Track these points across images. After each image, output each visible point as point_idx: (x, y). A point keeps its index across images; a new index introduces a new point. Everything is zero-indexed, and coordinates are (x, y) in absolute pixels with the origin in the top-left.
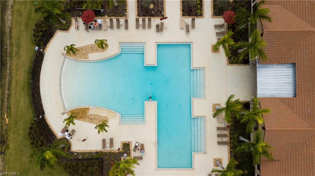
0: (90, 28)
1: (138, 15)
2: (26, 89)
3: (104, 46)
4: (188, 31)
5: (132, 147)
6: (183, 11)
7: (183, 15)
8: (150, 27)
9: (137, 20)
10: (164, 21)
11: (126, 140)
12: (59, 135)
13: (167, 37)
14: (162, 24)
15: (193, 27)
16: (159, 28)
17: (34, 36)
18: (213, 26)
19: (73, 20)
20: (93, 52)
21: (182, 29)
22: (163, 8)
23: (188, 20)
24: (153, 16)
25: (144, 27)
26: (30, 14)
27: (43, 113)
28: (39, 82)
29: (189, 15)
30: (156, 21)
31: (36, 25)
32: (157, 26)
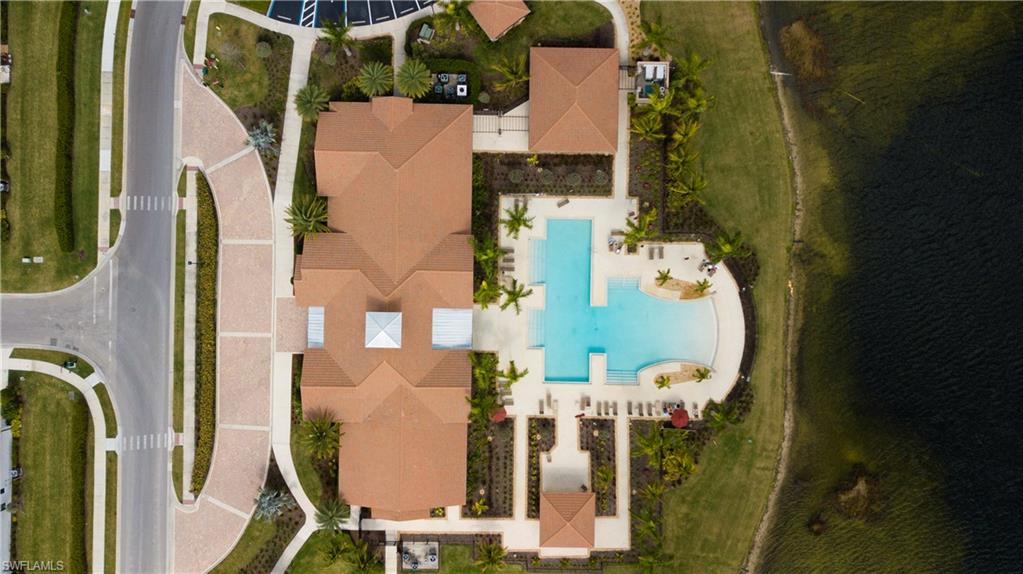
0: (678, 406)
1: (613, 421)
2: (764, 325)
3: (660, 380)
4: (549, 397)
5: (624, 248)
6: (554, 426)
7: (553, 420)
8: (599, 404)
9: (615, 413)
10: (581, 412)
11: (632, 256)
12: (721, 267)
13: (576, 391)
14: (583, 408)
15: (541, 403)
16: (586, 402)
17: (752, 396)
18: (515, 403)
19: (700, 417)
20: (675, 373)
21: (556, 401)
22: (581, 429)
23: (548, 413)
24: (594, 420)
25: (606, 404)
26: (758, 427)
27: (741, 294)
28: (746, 335)
29: (546, 419)
30: (590, 413)
31: (749, 410)
32: (589, 405)
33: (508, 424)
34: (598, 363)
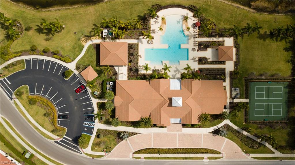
1: (199, 42)
2: (172, 3)
3: (188, 29)
4: (192, 59)
5: (152, 40)
6: (200, 58)
7: (199, 58)
8: (194, 46)
9: (197, 41)
10: (197, 50)
11: (154, 38)
12: (158, 14)
13: (191, 52)
14: (196, 50)
15: (194, 61)
17: (191, 5)
18: (194, 68)
19: (197, 19)
20: (186, 26)
21: (194, 57)
22: (201, 50)
23: (197, 59)
24: (199, 47)
25: (194, 44)
26: (200, 4)
27: (164, 9)
28: (175, 7)
29: (199, 60)
31: (195, 6)
32: (195, 49)
33: (201, 70)
34: (183, 46)
